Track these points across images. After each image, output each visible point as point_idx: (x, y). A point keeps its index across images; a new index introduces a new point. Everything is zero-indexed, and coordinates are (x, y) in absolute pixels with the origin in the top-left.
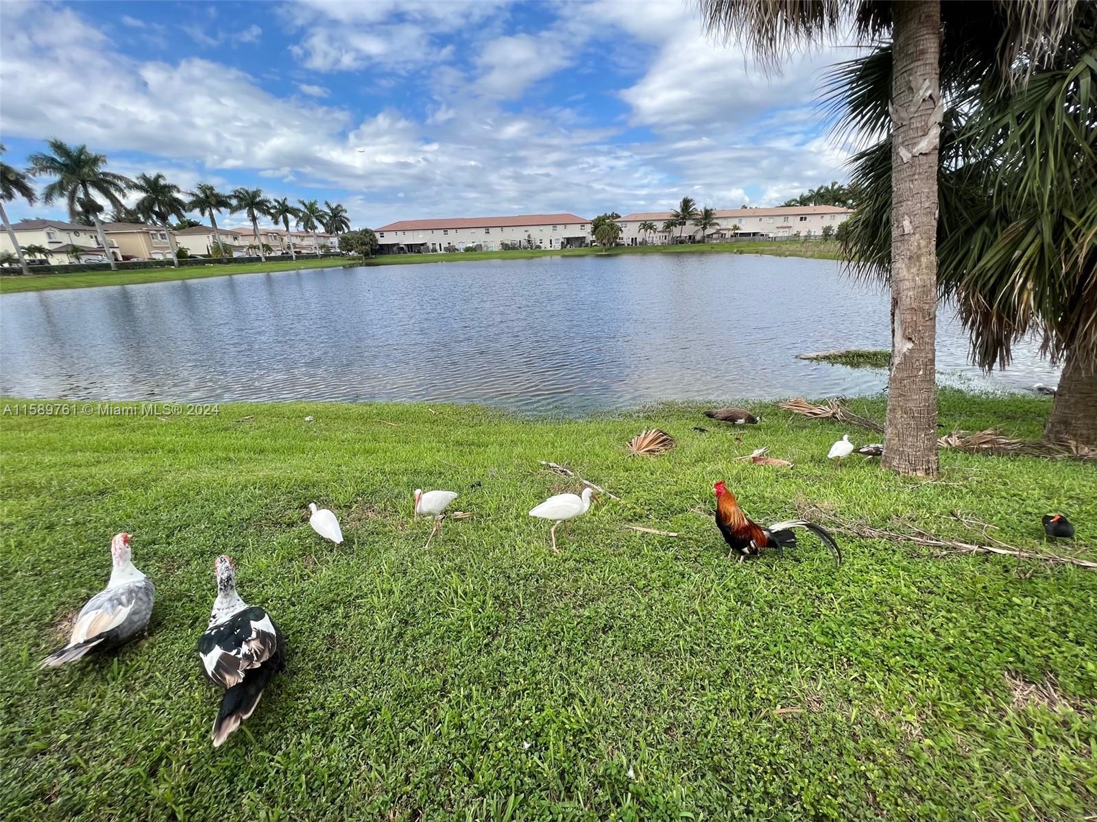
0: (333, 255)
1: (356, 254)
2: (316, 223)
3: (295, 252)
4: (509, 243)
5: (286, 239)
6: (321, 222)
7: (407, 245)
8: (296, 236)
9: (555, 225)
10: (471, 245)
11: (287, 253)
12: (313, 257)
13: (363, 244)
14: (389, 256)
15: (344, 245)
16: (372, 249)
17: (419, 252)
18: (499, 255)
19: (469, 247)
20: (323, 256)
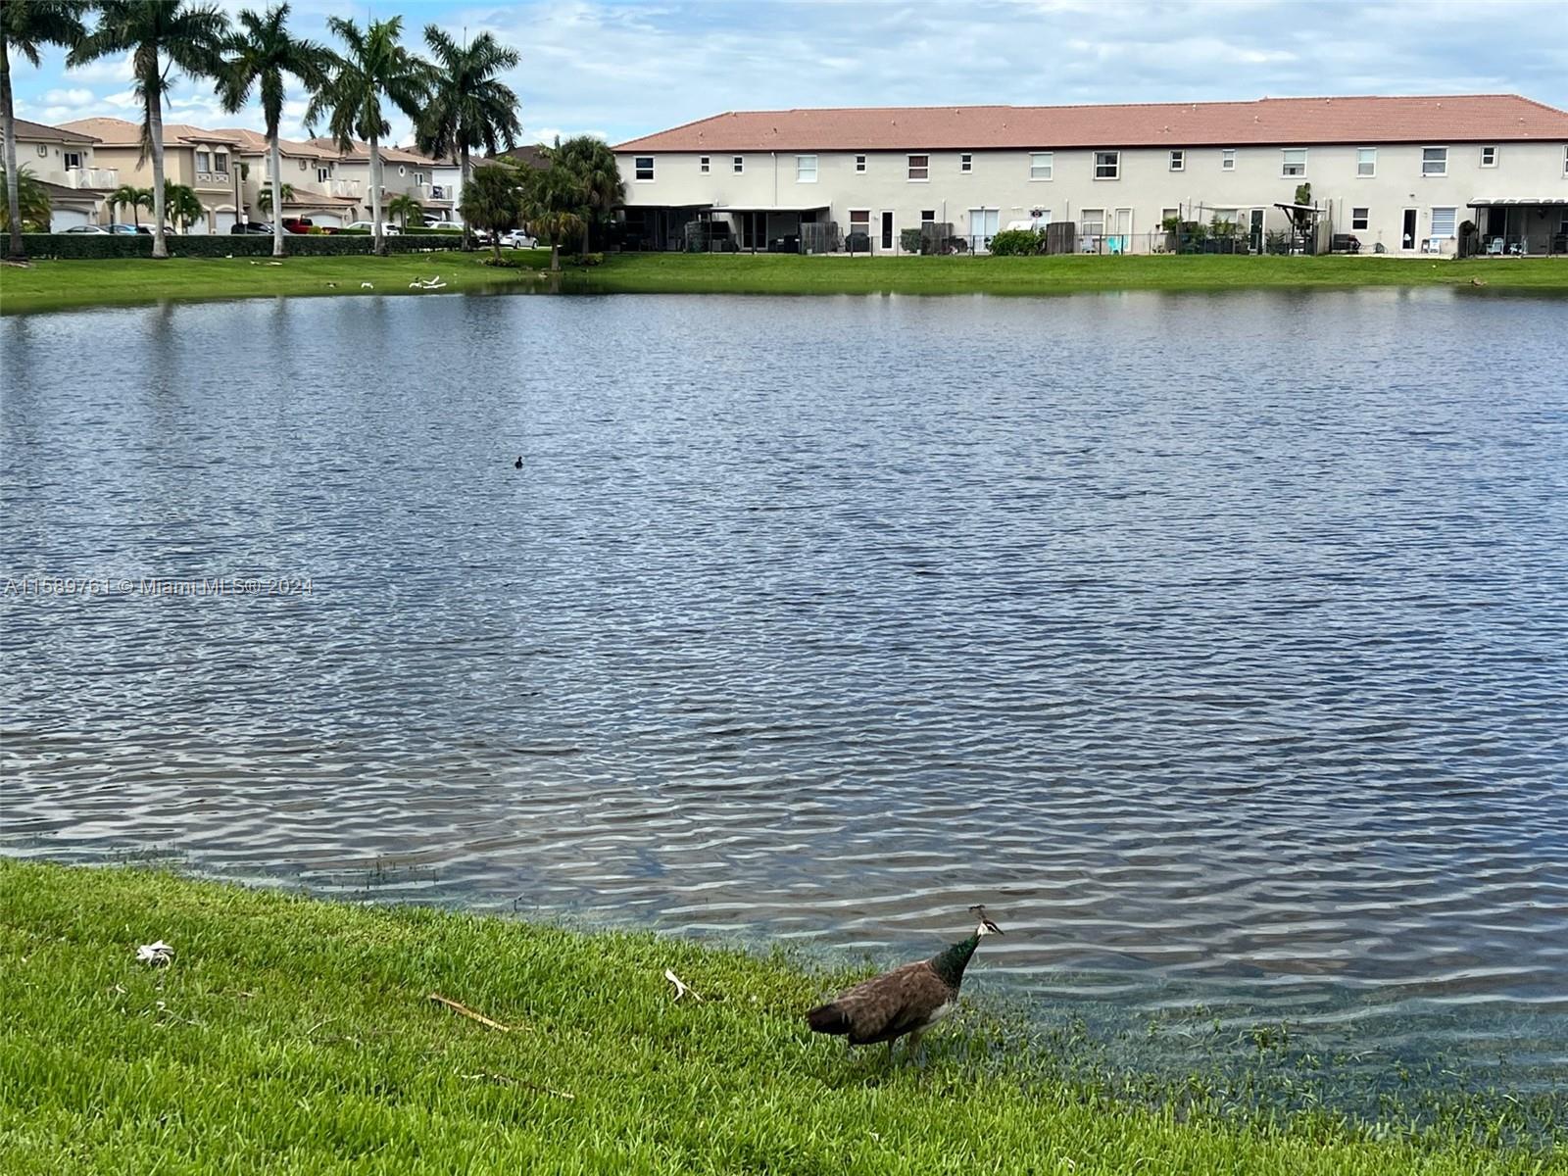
0: (434, 243)
1: (527, 244)
2: (390, 111)
3: (288, 224)
4: (1206, 221)
5: (259, 172)
6: (409, 108)
7: (744, 216)
8: (302, 160)
9: (1434, 148)
10: (1024, 224)
11: (253, 226)
12: (350, 245)
13: (558, 204)
14: (665, 258)
15: (485, 202)
16: (595, 227)
17: (791, 247)
18: (1151, 275)
19: (1016, 235)
20: (397, 246)
